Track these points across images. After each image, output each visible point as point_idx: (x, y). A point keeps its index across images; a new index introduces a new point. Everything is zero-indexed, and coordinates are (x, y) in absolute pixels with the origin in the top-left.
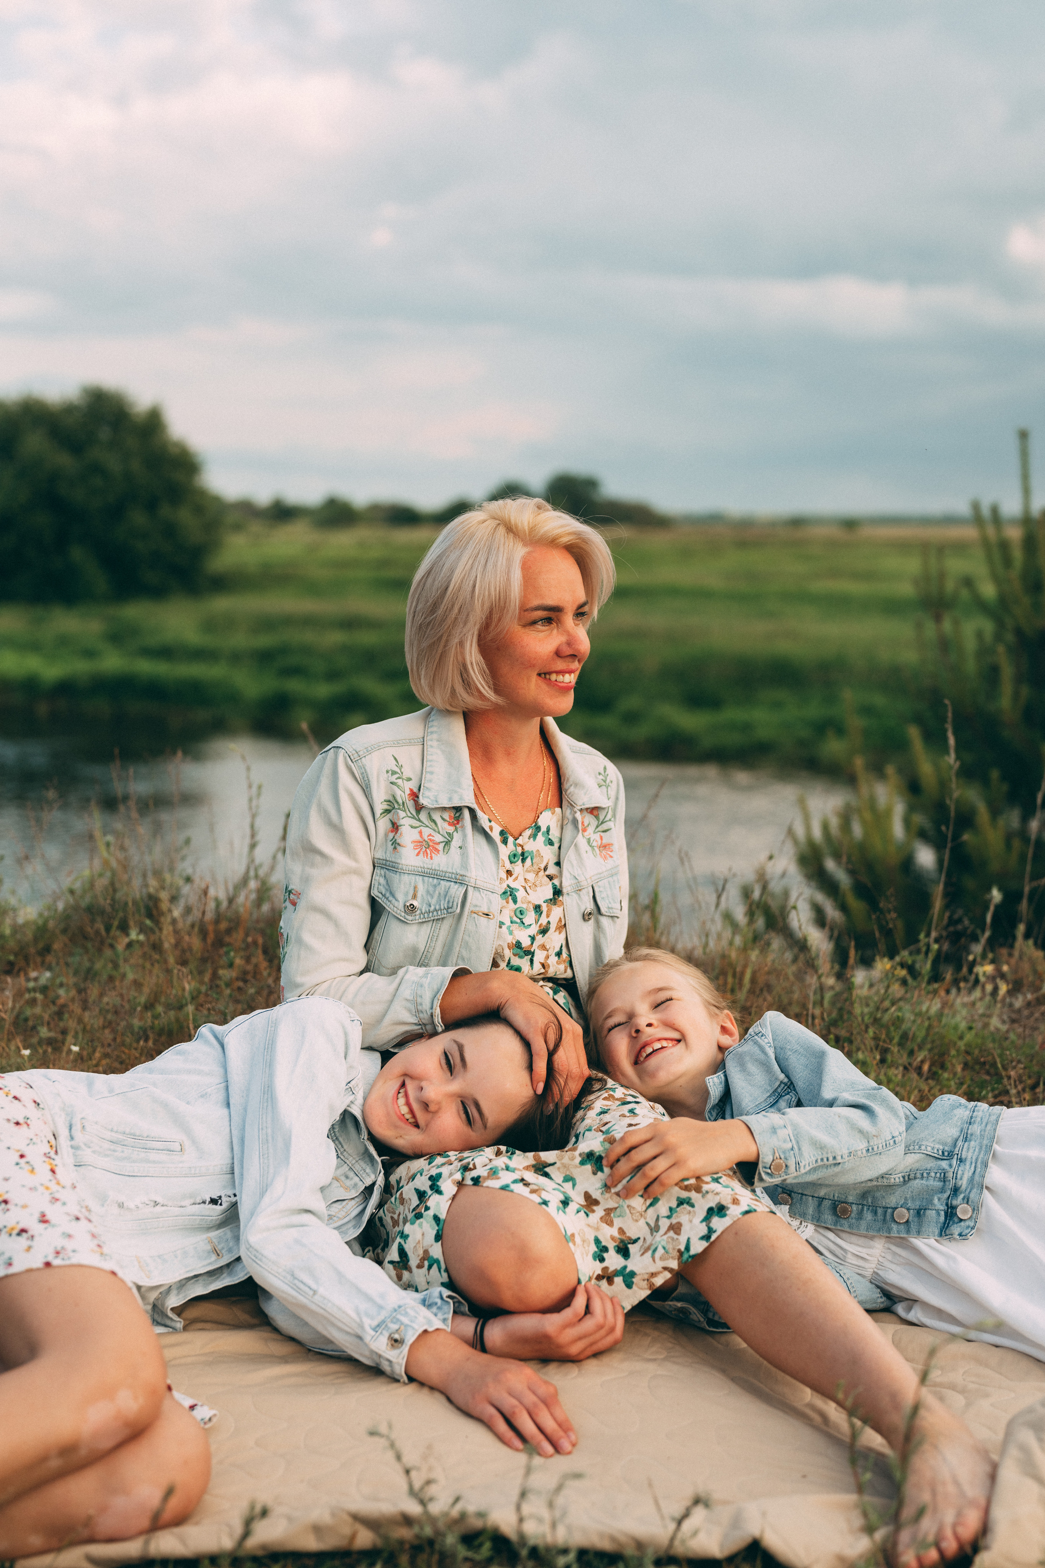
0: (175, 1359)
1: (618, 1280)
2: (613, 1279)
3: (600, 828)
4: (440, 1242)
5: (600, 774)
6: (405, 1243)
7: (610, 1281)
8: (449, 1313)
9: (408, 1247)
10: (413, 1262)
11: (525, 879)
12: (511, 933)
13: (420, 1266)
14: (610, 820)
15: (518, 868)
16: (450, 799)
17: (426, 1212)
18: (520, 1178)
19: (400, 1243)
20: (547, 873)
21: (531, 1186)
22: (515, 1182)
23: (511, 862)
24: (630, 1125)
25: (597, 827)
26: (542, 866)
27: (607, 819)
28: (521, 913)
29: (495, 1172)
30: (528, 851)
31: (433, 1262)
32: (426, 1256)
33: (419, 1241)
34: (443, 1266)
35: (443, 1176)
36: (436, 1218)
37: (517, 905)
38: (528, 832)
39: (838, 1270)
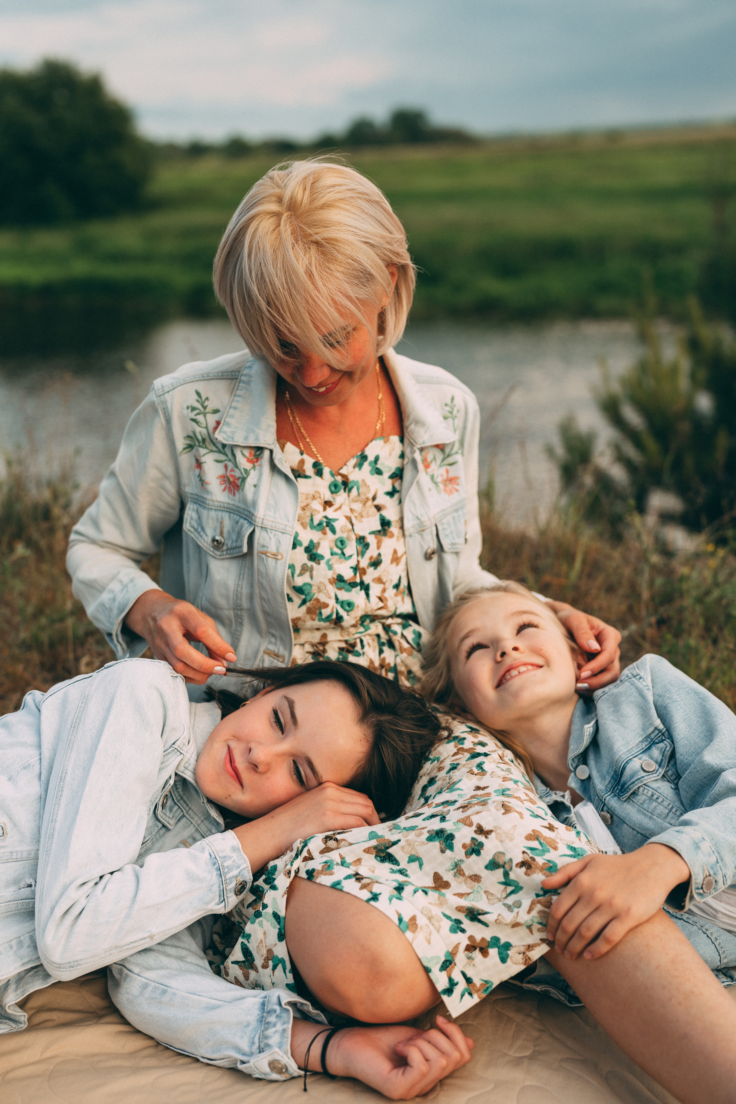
0: (12, 1070)
1: (493, 952)
2: (487, 950)
3: (447, 461)
4: (284, 942)
5: (446, 405)
6: (249, 942)
7: (484, 952)
8: (288, 1022)
9: (252, 946)
10: (259, 962)
11: (351, 509)
12: (330, 567)
13: (265, 966)
14: (457, 453)
15: (341, 497)
16: (246, 438)
17: (265, 911)
18: (354, 873)
19: (242, 942)
20: (376, 502)
21: (364, 881)
22: (348, 877)
23: (332, 493)
24: (478, 788)
25: (443, 460)
26: (370, 496)
27: (453, 451)
28: (342, 542)
29: (329, 866)
30: (353, 481)
31: (278, 962)
32: (270, 955)
33: (261, 941)
34: (288, 966)
35: (278, 868)
36: (276, 916)
37: (337, 536)
38: (353, 461)
39: (704, 930)
